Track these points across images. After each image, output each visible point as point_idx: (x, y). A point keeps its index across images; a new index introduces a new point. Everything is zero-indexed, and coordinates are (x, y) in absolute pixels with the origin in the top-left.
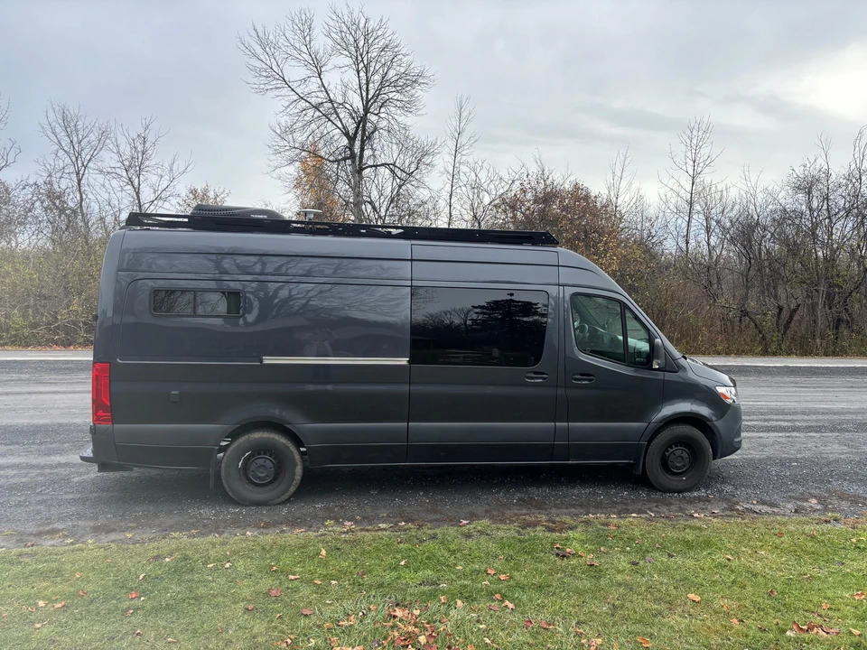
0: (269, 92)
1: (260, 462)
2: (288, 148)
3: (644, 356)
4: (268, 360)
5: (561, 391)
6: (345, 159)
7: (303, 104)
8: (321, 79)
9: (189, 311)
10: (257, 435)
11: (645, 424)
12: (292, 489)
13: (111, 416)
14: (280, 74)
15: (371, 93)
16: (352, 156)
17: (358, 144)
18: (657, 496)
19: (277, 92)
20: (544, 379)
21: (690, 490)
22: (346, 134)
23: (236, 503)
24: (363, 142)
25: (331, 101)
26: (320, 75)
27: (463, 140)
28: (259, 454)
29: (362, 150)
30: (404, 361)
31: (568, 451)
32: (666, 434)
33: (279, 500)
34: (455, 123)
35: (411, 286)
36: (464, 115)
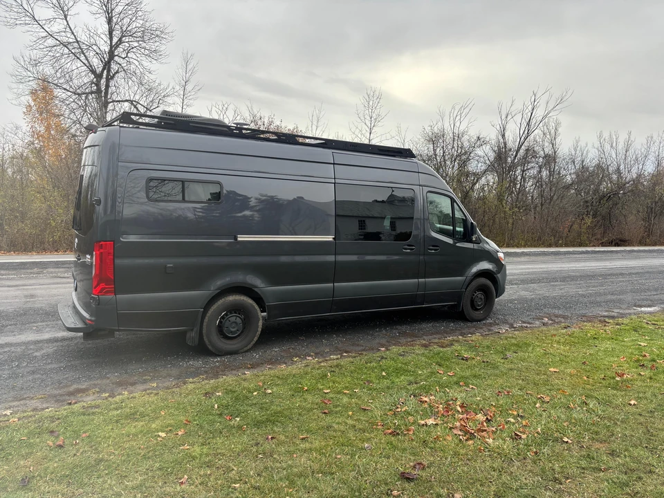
0: (18, 27)
1: (233, 319)
2: (31, 79)
3: (462, 234)
4: (241, 238)
5: (422, 257)
6: (92, 93)
7: (51, 42)
8: (67, 22)
9: (180, 197)
10: (232, 298)
11: (464, 278)
12: (256, 339)
13: (114, 288)
14: (30, 11)
15: (115, 40)
16: (99, 91)
17: (103, 81)
18: (469, 324)
19: (27, 28)
20: (413, 249)
21: (485, 319)
22: (93, 72)
23: (215, 355)
24: (108, 80)
25: (77, 42)
26: (66, 17)
27: (189, 87)
28: (231, 313)
29: (107, 86)
30: (330, 238)
31: (424, 298)
32: (475, 284)
33: (245, 349)
34: (182, 72)
35: (335, 183)
36: (190, 67)
